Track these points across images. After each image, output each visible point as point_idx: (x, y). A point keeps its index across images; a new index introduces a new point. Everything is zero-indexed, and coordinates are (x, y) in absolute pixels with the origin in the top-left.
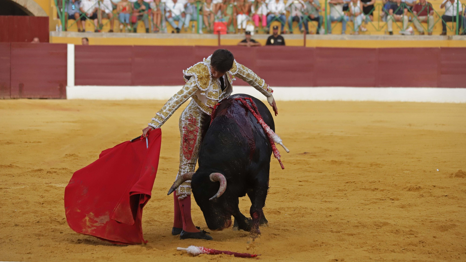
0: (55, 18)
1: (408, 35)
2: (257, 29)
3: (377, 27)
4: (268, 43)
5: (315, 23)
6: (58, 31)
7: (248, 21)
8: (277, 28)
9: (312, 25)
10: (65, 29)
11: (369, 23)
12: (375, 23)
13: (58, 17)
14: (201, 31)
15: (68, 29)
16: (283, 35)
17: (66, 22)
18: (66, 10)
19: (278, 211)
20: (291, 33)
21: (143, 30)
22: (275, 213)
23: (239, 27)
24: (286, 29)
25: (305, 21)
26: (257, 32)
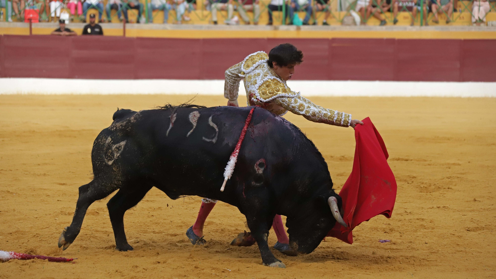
1: (233, 25)
2: (72, 17)
3: (200, 15)
4: (85, 32)
5: (135, 12)
7: (62, 9)
8: (94, 16)
9: (132, 14)
11: (193, 12)
12: (199, 12)
14: (10, 19)
16: (101, 24)
19: (96, 212)
20: (110, 21)
22: (93, 215)
23: (53, 15)
25: (125, 10)
26: (72, 20)
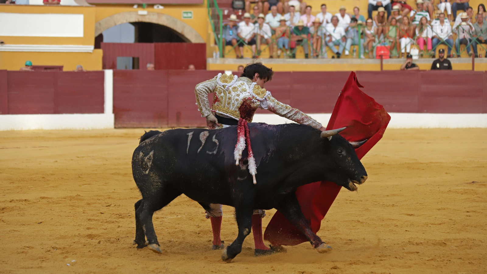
0: (212, 44)
2: (422, 53)
4: (434, 67)
6: (216, 58)
7: (412, 45)
8: (443, 51)
9: (482, 48)
10: (223, 56)
13: (216, 43)
14: (362, 56)
15: (226, 56)
17: (224, 48)
18: (224, 36)
19: (444, 243)
20: (459, 56)
21: (303, 55)
22: (441, 245)
23: (403, 51)
24: (453, 52)
26: (421, 56)
